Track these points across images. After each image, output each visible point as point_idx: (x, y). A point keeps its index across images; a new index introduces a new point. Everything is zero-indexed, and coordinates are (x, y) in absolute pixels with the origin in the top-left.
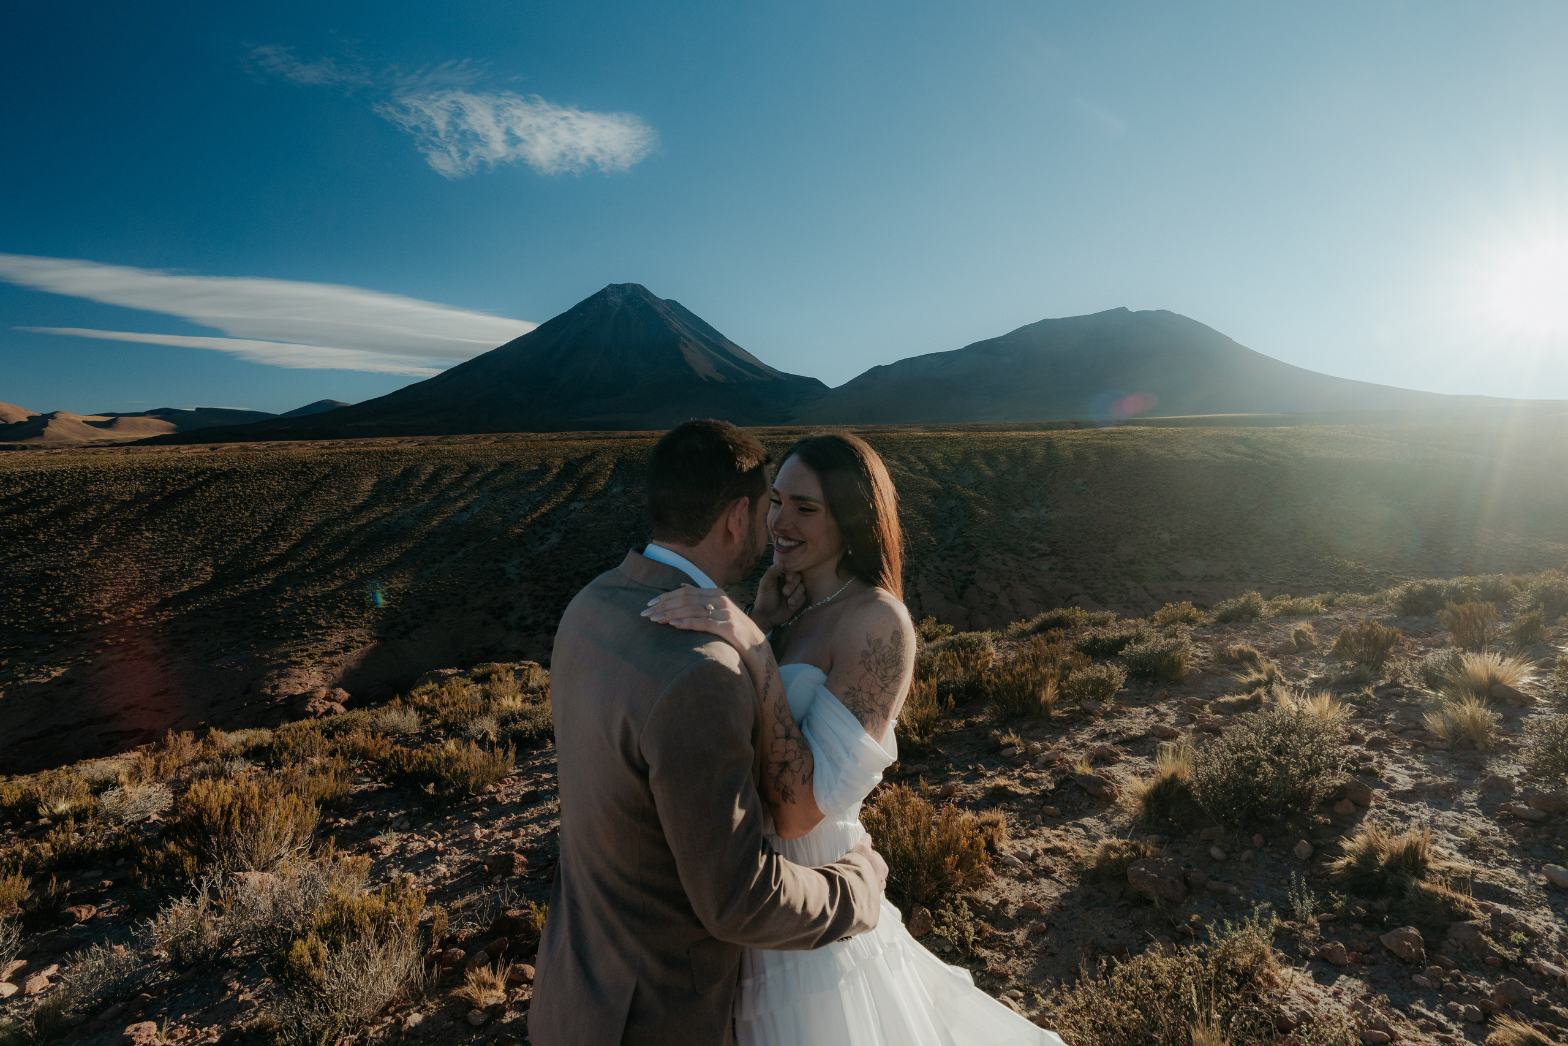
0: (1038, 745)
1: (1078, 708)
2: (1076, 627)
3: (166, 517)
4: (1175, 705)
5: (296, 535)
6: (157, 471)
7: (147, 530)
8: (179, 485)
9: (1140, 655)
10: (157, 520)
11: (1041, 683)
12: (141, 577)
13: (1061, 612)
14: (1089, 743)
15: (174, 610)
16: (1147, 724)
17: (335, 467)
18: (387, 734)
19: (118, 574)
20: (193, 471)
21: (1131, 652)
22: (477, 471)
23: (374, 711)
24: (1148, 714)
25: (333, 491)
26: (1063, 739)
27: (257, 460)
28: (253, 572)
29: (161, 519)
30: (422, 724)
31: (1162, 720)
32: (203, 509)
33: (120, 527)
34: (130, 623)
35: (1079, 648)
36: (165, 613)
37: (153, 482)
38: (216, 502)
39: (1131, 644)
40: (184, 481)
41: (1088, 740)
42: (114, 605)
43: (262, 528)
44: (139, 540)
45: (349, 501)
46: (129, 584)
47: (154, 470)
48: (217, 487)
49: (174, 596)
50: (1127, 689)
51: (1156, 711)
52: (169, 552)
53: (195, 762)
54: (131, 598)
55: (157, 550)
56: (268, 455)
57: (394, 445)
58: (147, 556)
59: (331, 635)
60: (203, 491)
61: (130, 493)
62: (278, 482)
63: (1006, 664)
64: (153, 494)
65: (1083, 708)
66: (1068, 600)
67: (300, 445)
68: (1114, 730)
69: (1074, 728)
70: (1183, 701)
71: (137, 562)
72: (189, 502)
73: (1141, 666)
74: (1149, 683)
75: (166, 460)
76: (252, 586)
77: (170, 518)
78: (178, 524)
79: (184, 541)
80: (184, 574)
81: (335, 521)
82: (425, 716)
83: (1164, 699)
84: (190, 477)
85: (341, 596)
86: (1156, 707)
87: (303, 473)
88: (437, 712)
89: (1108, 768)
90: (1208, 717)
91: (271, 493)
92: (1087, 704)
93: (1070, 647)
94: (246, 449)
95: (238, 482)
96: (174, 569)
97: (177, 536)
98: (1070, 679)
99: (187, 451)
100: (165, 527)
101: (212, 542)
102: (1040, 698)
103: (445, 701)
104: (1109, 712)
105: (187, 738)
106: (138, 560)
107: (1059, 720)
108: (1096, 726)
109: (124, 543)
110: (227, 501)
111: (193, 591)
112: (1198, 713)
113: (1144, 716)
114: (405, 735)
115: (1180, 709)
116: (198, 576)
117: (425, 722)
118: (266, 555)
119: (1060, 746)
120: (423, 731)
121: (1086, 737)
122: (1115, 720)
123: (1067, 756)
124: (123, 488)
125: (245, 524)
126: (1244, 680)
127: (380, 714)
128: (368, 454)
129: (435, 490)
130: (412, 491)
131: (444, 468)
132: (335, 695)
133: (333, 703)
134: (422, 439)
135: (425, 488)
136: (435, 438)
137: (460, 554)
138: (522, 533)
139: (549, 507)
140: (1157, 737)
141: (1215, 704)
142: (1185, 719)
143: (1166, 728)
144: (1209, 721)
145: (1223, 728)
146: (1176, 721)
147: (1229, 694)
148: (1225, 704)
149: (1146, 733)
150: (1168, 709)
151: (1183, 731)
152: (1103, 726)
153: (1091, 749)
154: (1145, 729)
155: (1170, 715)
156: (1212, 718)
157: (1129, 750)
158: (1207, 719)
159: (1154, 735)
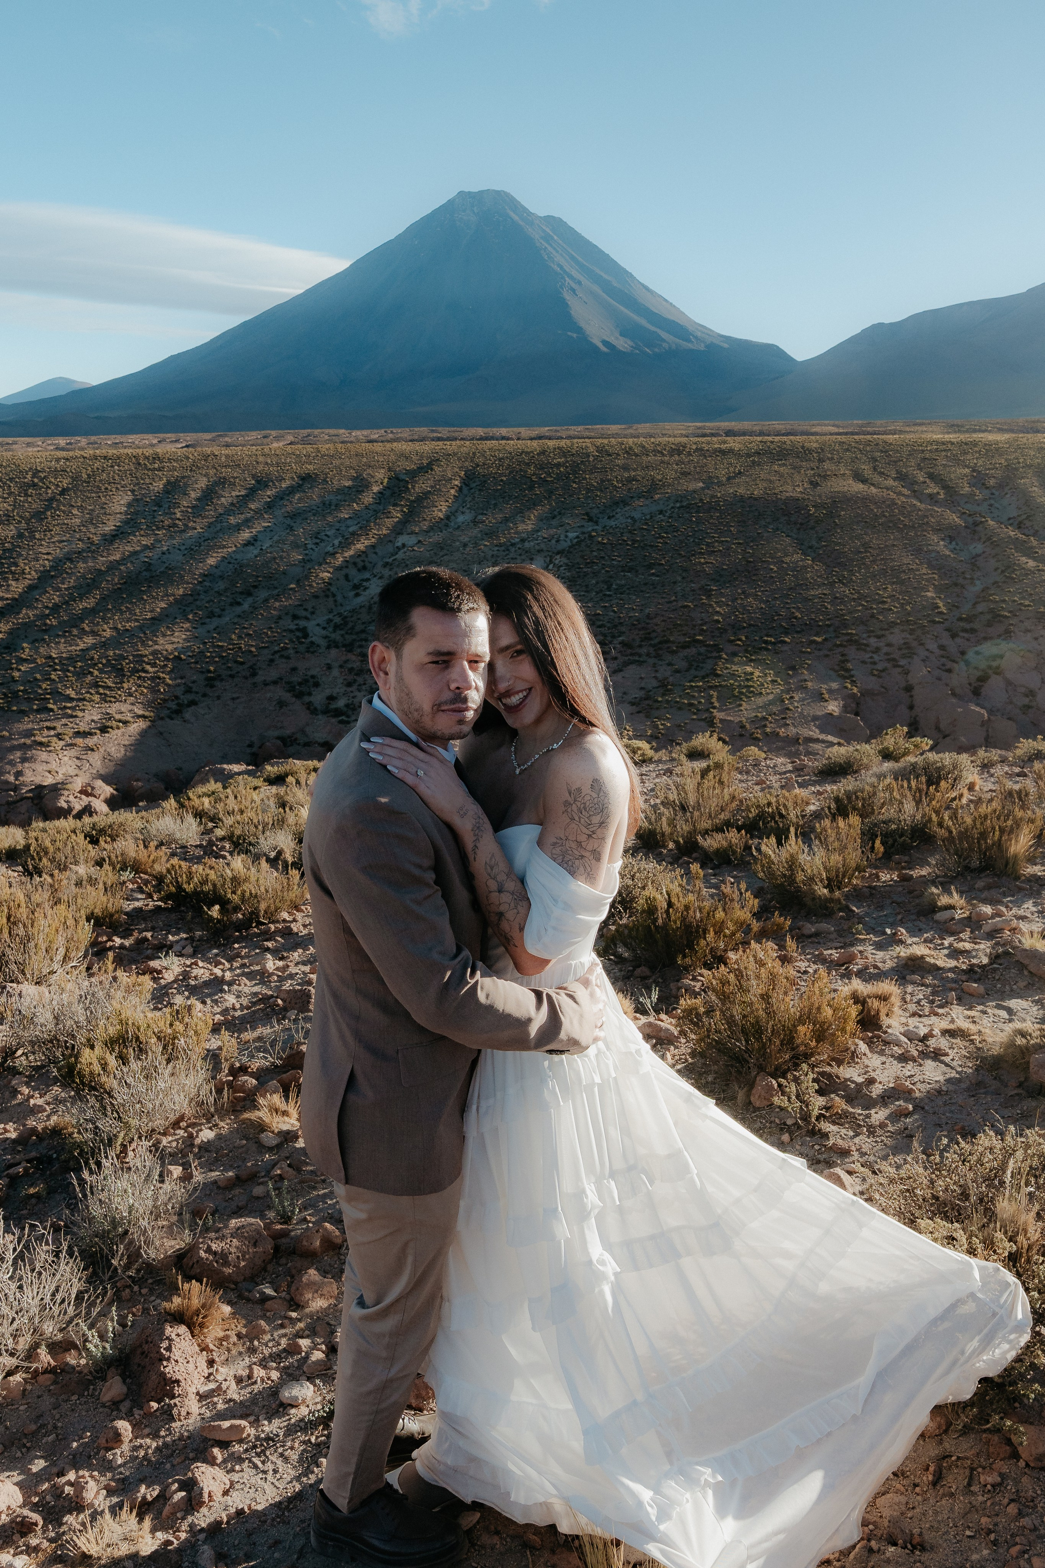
5: (31, 575)
18: (162, 843)
22: (267, 486)
23: (144, 813)
25: (75, 511)
30: (204, 833)
45: (96, 526)
57: (152, 445)
59: (83, 710)
81: (79, 555)
103: (230, 807)
114: (183, 846)
120: (204, 843)
127: (151, 818)
129: (211, 513)
130: (178, 515)
131: (222, 482)
132: (93, 788)
133: (91, 799)
134: (190, 437)
135: (197, 510)
136: (208, 436)
137: (246, 606)
138: (330, 578)
139: (367, 543)
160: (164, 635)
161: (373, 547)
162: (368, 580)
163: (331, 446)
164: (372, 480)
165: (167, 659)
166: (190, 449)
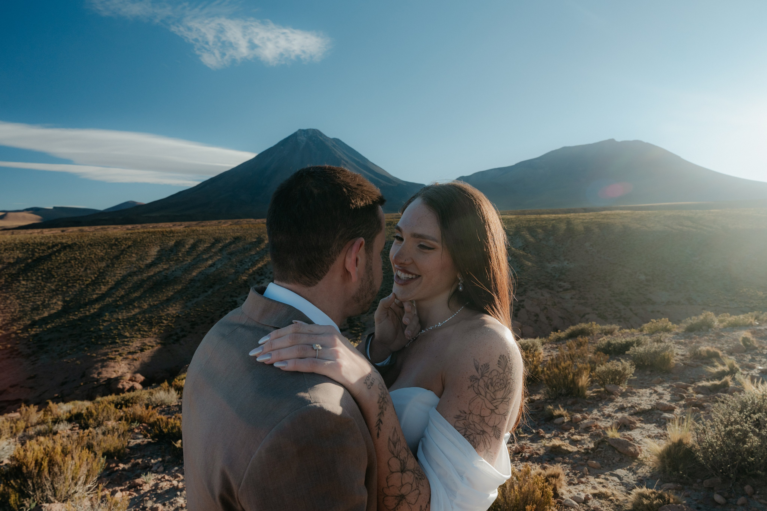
0: (579, 416)
1: (602, 389)
2: (593, 335)
3: (34, 272)
4: (668, 388)
5: (112, 283)
6: (29, 245)
7: (24, 280)
8: (43, 253)
9: (641, 354)
10: (29, 274)
11: (579, 374)
12: (20, 308)
13: (583, 325)
14: (613, 414)
15: (40, 327)
16: (651, 401)
17: (135, 241)
18: (157, 406)
19: (6, 306)
20: (50, 245)
21: (635, 352)
22: (220, 242)
23: (152, 390)
24: (651, 394)
25: (134, 255)
26: (595, 411)
27: (88, 237)
28: (86, 305)
29: (32, 274)
31: (661, 398)
32: (57, 267)
33: (7, 278)
34: (13, 336)
35: (599, 349)
36: (34, 329)
37: (27, 251)
38: (64, 263)
39: (634, 347)
40: (45, 250)
41: (612, 412)
42: (4, 325)
43: (91, 278)
44: (18, 286)
45: (143, 261)
46: (13, 313)
47: (28, 244)
48: (64, 254)
49: (39, 320)
50: (636, 377)
51: (656, 392)
52: (36, 293)
53: (38, 423)
54: (14, 320)
55: (29, 292)
56: (95, 234)
57: (170, 227)
58: (23, 295)
59: (132, 342)
60: (56, 256)
61: (14, 258)
62: (101, 250)
63: (552, 360)
64: (27, 258)
65: (606, 390)
66: (584, 318)
67: (115, 228)
68: (629, 405)
69: (601, 404)
70: (672, 384)
71: (17, 299)
72: (48, 263)
73: (642, 361)
74: (648, 372)
75: (35, 238)
76: (85, 313)
77: (37, 272)
78: (41, 276)
79: (45, 286)
80: (45, 306)
81: (134, 273)
83: (660, 383)
84: (49, 248)
85: (138, 318)
86: (656, 388)
87: (115, 245)
89: (629, 433)
90: (693, 396)
91: (97, 257)
92: (610, 387)
93: (592, 348)
94: (82, 231)
95: (77, 251)
96: (39, 303)
97: (41, 283)
98: (597, 370)
99: (47, 232)
100: (34, 278)
101: (62, 286)
102: (578, 383)
104: (624, 393)
105: (33, 409)
106: (18, 298)
107: (592, 398)
108: (617, 402)
109: (10, 288)
110: (70, 262)
111: (50, 316)
112: (685, 393)
113: (648, 395)
114: (169, 406)
115: (672, 390)
116: (53, 307)
118: (94, 294)
119: (594, 416)
121: (611, 409)
122: (629, 398)
123: (599, 424)
124: (9, 255)
125: (81, 276)
126: (714, 370)
127: (154, 392)
128: (154, 233)
129: (195, 254)
130: (180, 255)
131: (200, 241)
132: (135, 378)
133: (134, 383)
134: (187, 223)
135: (188, 253)
136: (194, 223)
137: (209, 292)
138: (247, 279)
139: (263, 264)
140: (661, 410)
141: (696, 387)
142: (677, 397)
143: (666, 404)
144: (694, 399)
145: (705, 404)
146: (671, 398)
147: (705, 380)
148: (703, 387)
149: (652, 407)
150: (663, 390)
151: (677, 406)
152: (621, 402)
153: (615, 419)
154: (650, 404)
155: (665, 394)
156: (696, 397)
157: (642, 419)
158: (692, 397)
159: (658, 409)
160: (172, 307)
161: (265, 265)
162: (263, 279)
163: (247, 225)
164: (265, 238)
165: (173, 317)
166: (187, 228)
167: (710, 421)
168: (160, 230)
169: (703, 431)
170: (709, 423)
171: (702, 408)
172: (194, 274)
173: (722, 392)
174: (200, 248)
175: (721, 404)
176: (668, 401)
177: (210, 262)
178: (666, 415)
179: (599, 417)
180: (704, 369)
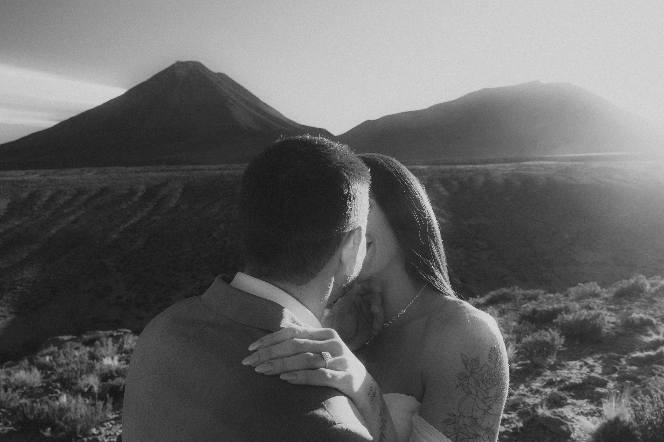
1: (529, 362)
4: (599, 359)
9: (569, 322)
13: (505, 290)
14: (541, 390)
16: (582, 374)
18: (17, 387)
21: (563, 320)
23: (8, 369)
24: (581, 366)
26: (522, 387)
30: (44, 378)
31: (592, 371)
35: (524, 317)
39: (562, 314)
41: (540, 387)
50: (565, 349)
51: (586, 364)
65: (533, 362)
68: (559, 379)
69: (529, 377)
70: (604, 356)
73: (572, 330)
74: (578, 342)
82: (46, 373)
83: (590, 354)
86: (586, 360)
88: (55, 370)
89: (560, 409)
90: (626, 368)
92: (537, 360)
93: (515, 316)
98: (523, 341)
103: (60, 362)
104: (552, 365)
107: (518, 372)
108: (545, 376)
112: (618, 365)
113: (578, 367)
114: (31, 388)
115: (603, 362)
117: (47, 377)
119: (520, 392)
120: (44, 385)
121: (538, 384)
122: (558, 371)
123: (527, 400)
126: (647, 339)
127: (12, 372)
129: (53, 207)
130: (36, 209)
131: (59, 192)
134: (43, 171)
135: (46, 206)
136: (52, 171)
137: (73, 253)
138: (117, 238)
139: (136, 220)
140: (593, 385)
141: (630, 358)
142: (609, 370)
143: (598, 378)
144: (628, 372)
145: (640, 377)
146: (603, 371)
147: (638, 351)
148: (637, 358)
149: (583, 381)
150: (595, 362)
151: (609, 379)
152: (550, 376)
153: (544, 395)
154: (581, 378)
155: (597, 367)
156: (629, 369)
157: (573, 394)
158: (626, 370)
159: (590, 383)
161: (139, 222)
162: (137, 237)
163: (117, 174)
164: (138, 190)
166: (43, 177)
167: (649, 397)
168: (9, 179)
169: (642, 408)
170: (647, 399)
171: (637, 381)
172: (53, 231)
173: (657, 364)
174: (60, 201)
175: (659, 378)
176: (600, 374)
177: (72, 218)
178: (599, 390)
179: (526, 393)
180: (637, 338)
